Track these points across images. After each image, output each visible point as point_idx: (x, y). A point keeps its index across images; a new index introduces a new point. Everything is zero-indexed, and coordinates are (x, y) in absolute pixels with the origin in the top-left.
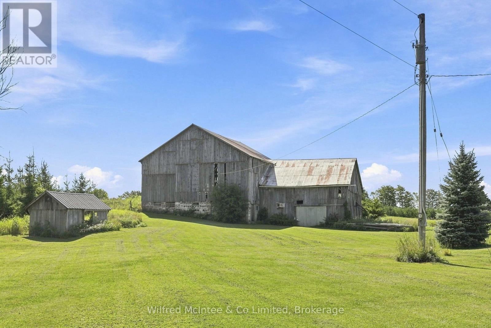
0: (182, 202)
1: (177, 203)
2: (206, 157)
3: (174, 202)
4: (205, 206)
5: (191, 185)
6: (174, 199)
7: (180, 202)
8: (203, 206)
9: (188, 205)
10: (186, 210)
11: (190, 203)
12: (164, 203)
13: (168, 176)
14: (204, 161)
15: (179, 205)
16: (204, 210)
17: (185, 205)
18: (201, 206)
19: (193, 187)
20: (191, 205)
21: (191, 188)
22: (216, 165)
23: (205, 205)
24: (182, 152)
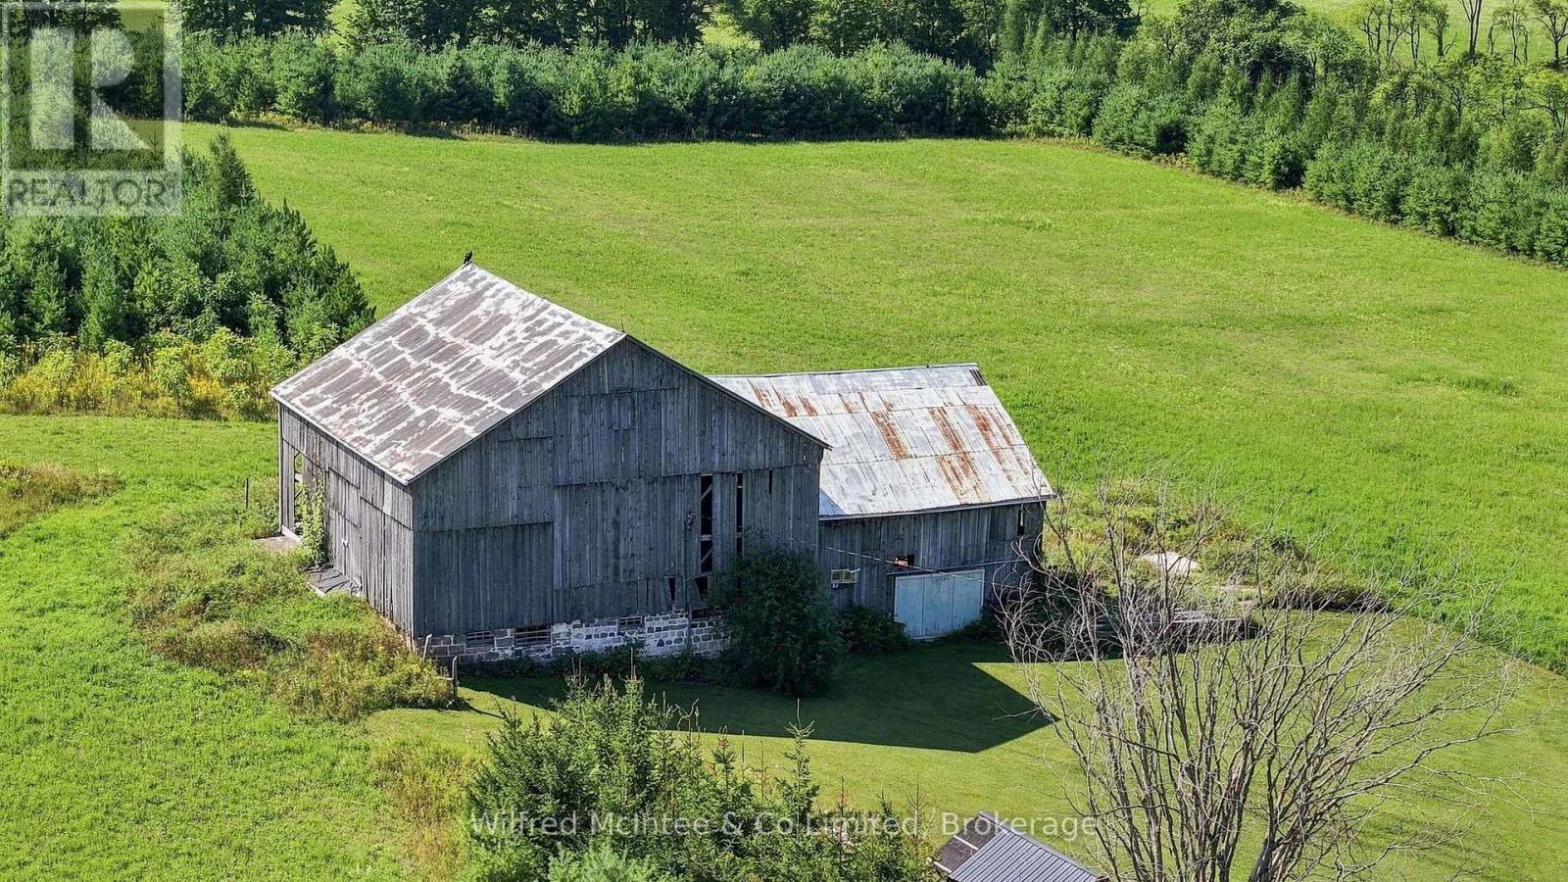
0: (578, 622)
1: (560, 629)
2: (669, 455)
3: (546, 626)
4: (666, 629)
5: (617, 557)
6: (549, 613)
7: (574, 623)
8: (659, 629)
9: (602, 629)
10: (596, 647)
11: (610, 624)
12: (509, 631)
13: (523, 530)
14: (664, 467)
15: (569, 634)
16: (661, 644)
17: (592, 630)
18: (650, 630)
19: (622, 563)
20: (613, 628)
21: (616, 567)
22: (707, 482)
23: (666, 623)
24: (580, 438)
